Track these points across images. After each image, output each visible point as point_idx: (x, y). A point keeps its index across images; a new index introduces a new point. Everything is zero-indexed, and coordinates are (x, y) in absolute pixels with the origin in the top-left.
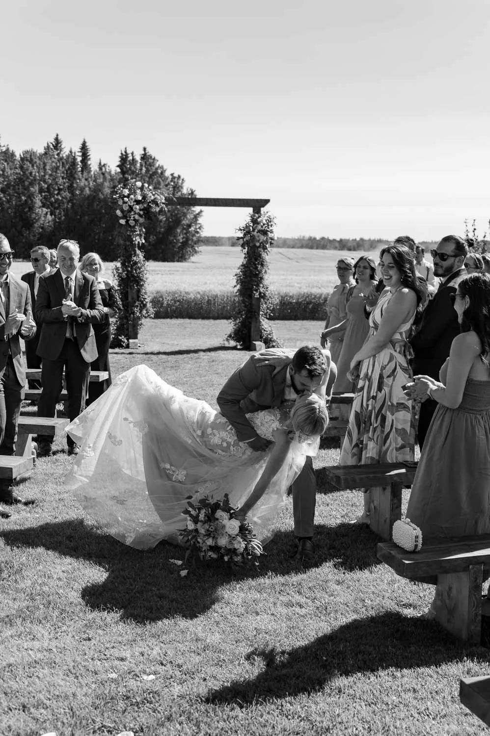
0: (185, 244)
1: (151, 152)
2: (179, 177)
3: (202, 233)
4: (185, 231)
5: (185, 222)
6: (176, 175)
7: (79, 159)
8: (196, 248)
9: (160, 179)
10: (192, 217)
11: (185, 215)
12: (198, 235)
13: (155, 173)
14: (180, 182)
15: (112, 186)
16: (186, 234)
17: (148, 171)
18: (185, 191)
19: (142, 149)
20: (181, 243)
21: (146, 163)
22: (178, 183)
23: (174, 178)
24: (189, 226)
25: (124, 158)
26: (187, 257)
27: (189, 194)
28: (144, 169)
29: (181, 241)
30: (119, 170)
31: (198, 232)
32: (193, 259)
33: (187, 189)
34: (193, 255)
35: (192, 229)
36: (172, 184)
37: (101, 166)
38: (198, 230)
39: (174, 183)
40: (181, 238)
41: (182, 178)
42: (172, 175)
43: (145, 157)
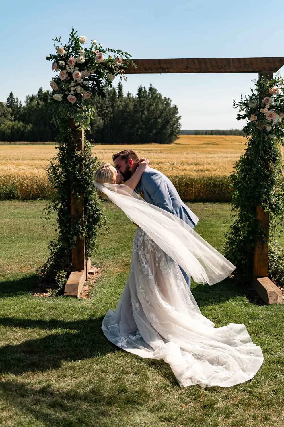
0: (172, 134)
1: (154, 86)
2: (169, 99)
3: (180, 128)
4: (172, 127)
5: (172, 122)
6: (167, 98)
7: (117, 91)
8: (178, 136)
9: (158, 100)
10: (176, 119)
11: (172, 119)
12: (179, 129)
13: (156, 97)
14: (169, 101)
15: (134, 104)
16: (172, 128)
17: (152, 96)
18: (172, 106)
19: (150, 85)
20: (170, 133)
21: (151, 92)
22: (168, 102)
23: (166, 99)
24: (174, 124)
25: (140, 90)
26: (173, 141)
27: (174, 108)
28: (150, 95)
29: (169, 132)
30: (137, 96)
31: (178, 128)
32: (176, 142)
33: (173, 105)
34: (176, 140)
35: (176, 126)
36: (165, 102)
37: (129, 94)
38: (179, 126)
39: (166, 102)
40: (169, 131)
41: (170, 99)
42: (165, 98)
43: (151, 89)
